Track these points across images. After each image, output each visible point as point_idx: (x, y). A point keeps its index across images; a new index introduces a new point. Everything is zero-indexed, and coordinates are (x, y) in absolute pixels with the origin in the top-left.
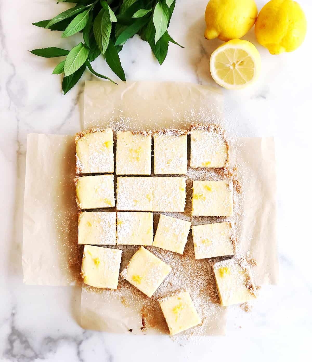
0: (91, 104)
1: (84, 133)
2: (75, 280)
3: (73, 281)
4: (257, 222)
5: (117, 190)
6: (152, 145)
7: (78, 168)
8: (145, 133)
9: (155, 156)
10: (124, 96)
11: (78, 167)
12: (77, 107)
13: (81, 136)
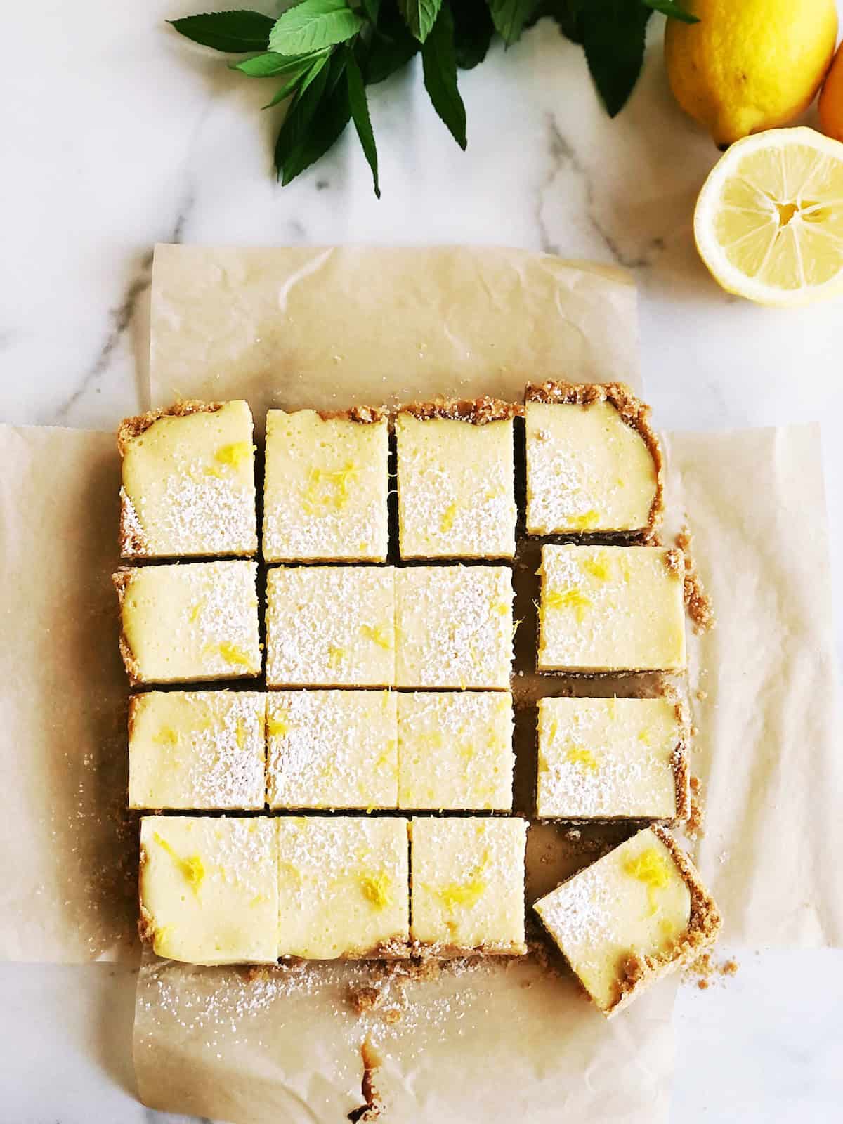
0: (175, 321)
1: (150, 416)
2: (114, 940)
3: (106, 946)
4: (766, 725)
5: (269, 613)
6: (389, 457)
7: (129, 536)
8: (364, 414)
9: (402, 491)
10: (290, 297)
11: (128, 532)
12: (126, 336)
13: (140, 427)
